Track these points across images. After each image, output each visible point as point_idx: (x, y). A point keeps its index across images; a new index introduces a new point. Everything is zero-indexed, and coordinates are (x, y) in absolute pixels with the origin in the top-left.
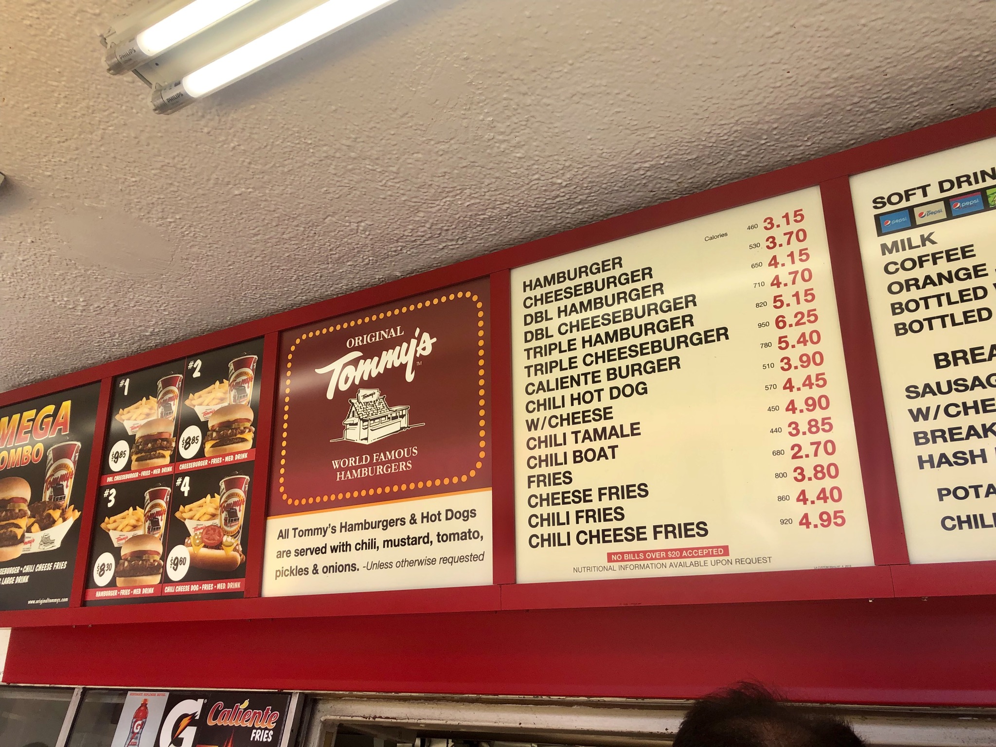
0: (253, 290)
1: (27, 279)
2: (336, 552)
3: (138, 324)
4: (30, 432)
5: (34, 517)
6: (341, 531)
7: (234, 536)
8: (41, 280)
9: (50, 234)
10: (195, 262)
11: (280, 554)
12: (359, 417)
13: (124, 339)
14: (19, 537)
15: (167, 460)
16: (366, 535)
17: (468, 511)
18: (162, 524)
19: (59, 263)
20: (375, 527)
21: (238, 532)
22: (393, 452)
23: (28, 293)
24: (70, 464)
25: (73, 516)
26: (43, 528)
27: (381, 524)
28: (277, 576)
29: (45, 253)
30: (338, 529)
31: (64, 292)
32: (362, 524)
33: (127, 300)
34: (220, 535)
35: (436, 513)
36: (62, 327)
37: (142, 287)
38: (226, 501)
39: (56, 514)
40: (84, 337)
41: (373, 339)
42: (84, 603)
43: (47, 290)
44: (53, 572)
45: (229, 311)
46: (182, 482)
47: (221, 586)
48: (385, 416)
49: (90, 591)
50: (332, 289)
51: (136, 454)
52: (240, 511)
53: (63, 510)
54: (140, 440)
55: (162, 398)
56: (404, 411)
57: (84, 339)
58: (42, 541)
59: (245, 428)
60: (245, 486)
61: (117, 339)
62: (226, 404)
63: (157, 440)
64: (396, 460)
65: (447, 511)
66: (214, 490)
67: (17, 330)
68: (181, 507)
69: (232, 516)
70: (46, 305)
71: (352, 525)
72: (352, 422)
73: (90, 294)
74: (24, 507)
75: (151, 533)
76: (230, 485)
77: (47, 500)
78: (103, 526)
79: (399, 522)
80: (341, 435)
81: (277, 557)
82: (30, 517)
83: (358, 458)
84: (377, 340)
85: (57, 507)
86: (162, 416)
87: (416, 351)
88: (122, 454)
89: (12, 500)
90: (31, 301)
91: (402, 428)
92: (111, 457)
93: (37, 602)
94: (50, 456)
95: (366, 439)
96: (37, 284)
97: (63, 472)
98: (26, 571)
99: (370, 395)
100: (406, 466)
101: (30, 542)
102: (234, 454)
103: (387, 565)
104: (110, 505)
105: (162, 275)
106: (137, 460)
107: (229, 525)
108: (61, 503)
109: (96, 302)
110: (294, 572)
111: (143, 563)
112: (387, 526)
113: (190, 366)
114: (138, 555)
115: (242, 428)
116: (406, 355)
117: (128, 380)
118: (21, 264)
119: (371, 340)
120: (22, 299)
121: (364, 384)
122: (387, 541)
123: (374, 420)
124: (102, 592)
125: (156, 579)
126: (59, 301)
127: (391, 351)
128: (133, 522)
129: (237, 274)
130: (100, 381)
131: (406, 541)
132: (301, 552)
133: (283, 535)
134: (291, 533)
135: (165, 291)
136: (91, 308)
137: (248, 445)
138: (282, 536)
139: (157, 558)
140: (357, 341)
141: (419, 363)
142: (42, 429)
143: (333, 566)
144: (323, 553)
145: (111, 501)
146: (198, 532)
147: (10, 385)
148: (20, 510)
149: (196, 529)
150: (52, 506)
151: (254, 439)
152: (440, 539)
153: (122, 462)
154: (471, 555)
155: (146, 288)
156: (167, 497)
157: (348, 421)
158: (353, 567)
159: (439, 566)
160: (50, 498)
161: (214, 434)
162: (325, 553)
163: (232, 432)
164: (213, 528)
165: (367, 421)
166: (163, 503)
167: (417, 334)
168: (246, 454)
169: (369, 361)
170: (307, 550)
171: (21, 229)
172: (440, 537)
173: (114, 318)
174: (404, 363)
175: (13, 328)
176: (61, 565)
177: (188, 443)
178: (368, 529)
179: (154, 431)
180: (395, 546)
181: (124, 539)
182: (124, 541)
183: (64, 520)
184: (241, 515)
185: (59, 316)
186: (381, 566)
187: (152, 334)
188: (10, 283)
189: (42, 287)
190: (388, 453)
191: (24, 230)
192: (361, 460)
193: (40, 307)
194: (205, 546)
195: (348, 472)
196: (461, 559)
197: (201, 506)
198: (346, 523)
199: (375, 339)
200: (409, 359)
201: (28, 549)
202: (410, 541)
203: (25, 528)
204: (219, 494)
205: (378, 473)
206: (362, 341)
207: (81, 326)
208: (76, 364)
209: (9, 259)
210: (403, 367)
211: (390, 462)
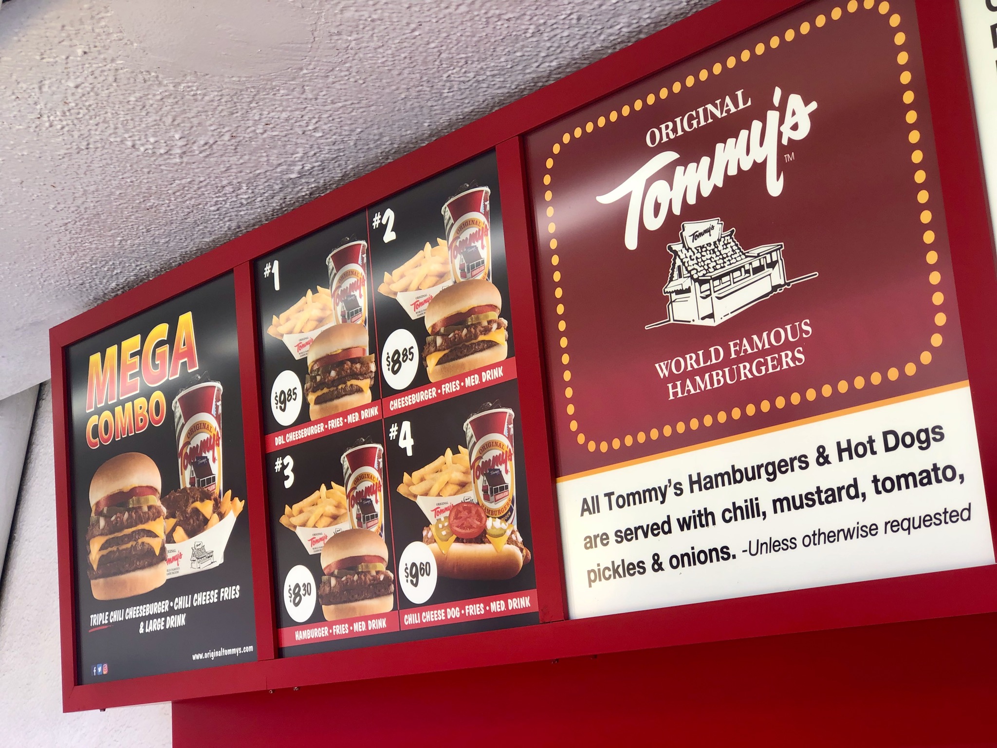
0: (462, 67)
1: (87, 117)
2: (689, 528)
3: (275, 162)
4: (138, 374)
5: (174, 517)
6: (692, 491)
7: (505, 517)
8: (109, 114)
9: (109, 34)
10: (355, 36)
11: (590, 542)
12: (692, 277)
13: (257, 191)
14: (157, 553)
15: (367, 397)
16: (740, 493)
17: (926, 431)
18: (379, 508)
19: (132, 80)
20: (754, 478)
21: (511, 510)
22: (765, 334)
23: (91, 140)
24: (210, 420)
25: (234, 508)
26: (191, 533)
27: (763, 470)
28: (590, 581)
29: (108, 67)
30: (686, 486)
31: (148, 128)
32: (727, 473)
33: (250, 123)
34: (480, 520)
35: (865, 440)
36: (154, 188)
37: (271, 96)
38: (480, 458)
39: (206, 507)
40: (191, 199)
41: (695, 122)
42: (279, 652)
43: (121, 131)
44: (222, 604)
45: (425, 111)
46: (399, 431)
47: (497, 606)
48: (739, 269)
49: (285, 631)
50: (602, 37)
51: (314, 391)
52: (507, 472)
53: (215, 500)
54: (316, 367)
55: (338, 287)
56: (774, 254)
57: (193, 202)
58: (193, 555)
59: (490, 322)
60: (509, 427)
61: (245, 193)
62: (449, 283)
63: (342, 363)
64: (773, 350)
65: (885, 434)
66: (457, 441)
67: (86, 205)
68: (406, 475)
69: (495, 484)
70: (124, 155)
71: (710, 477)
72: (679, 288)
73: (189, 125)
74: (155, 500)
75: (364, 526)
76: (482, 428)
77: (188, 486)
78: (284, 520)
79: (796, 464)
80: (664, 314)
81: (586, 548)
82: (167, 518)
83: (700, 353)
84: (703, 123)
85: (206, 496)
86: (344, 320)
87: (780, 134)
88: (291, 394)
89: (134, 492)
90: (98, 153)
91: (774, 288)
92: (273, 401)
93: (207, 655)
94: (178, 411)
95: (711, 316)
96: (104, 121)
97: (203, 436)
98: (180, 606)
99: (706, 231)
100: (794, 359)
101: (176, 558)
102: (479, 371)
103: (788, 544)
104: (288, 484)
105: (301, 69)
106: (318, 401)
107: (492, 498)
108: (210, 489)
109: (200, 135)
110: (620, 570)
111: (359, 578)
112: (774, 473)
113: (376, 224)
114: (350, 565)
115: (485, 323)
116: (761, 144)
117: (276, 263)
118: (73, 94)
119: (691, 126)
120: (85, 152)
121: (692, 212)
122: (779, 500)
123: (719, 278)
124: (305, 633)
125: (387, 604)
126: (143, 145)
127: (731, 141)
128: (330, 509)
129: (428, 43)
130: (231, 271)
131: (816, 497)
132: (626, 535)
133: (589, 507)
134: (604, 502)
135: (310, 96)
136: (195, 147)
137: (501, 352)
138: (588, 509)
139: (382, 567)
140: (665, 132)
141: (789, 157)
142: (155, 366)
143: (687, 555)
144: (665, 533)
145: (288, 477)
146: (442, 517)
147: (91, 298)
148: (150, 507)
149: (437, 512)
150: (198, 495)
151: (509, 341)
152: (880, 488)
153: (294, 409)
154: (945, 512)
155: (278, 97)
156: (378, 461)
157: (672, 286)
158: (724, 553)
159: (885, 540)
160: (192, 482)
161: (439, 340)
162: (670, 531)
163: (469, 332)
164: (466, 507)
165: (707, 281)
166: (374, 472)
167: (776, 100)
168: (500, 369)
169: (692, 166)
170: (636, 529)
171: (64, 35)
172: (880, 484)
173: (235, 158)
174: (760, 160)
175: (79, 202)
176: (231, 593)
177: (397, 361)
178: (741, 481)
179: (336, 346)
180: (796, 508)
181: (321, 539)
182: (321, 544)
183: (221, 516)
184: (509, 479)
185: (146, 170)
186: (774, 546)
187: (301, 175)
188: (63, 128)
189: (112, 126)
190: (755, 337)
191: (69, 36)
192: (707, 357)
193: (115, 160)
194: (458, 540)
195: (688, 382)
196: (926, 521)
197: (438, 471)
198: (699, 474)
199: (699, 123)
200: (769, 153)
201: (176, 570)
202: (823, 496)
203: (163, 537)
204: (465, 447)
205: (743, 378)
206: (675, 130)
207: (183, 181)
208: (187, 246)
209: (54, 89)
210: (759, 168)
211: (763, 353)
